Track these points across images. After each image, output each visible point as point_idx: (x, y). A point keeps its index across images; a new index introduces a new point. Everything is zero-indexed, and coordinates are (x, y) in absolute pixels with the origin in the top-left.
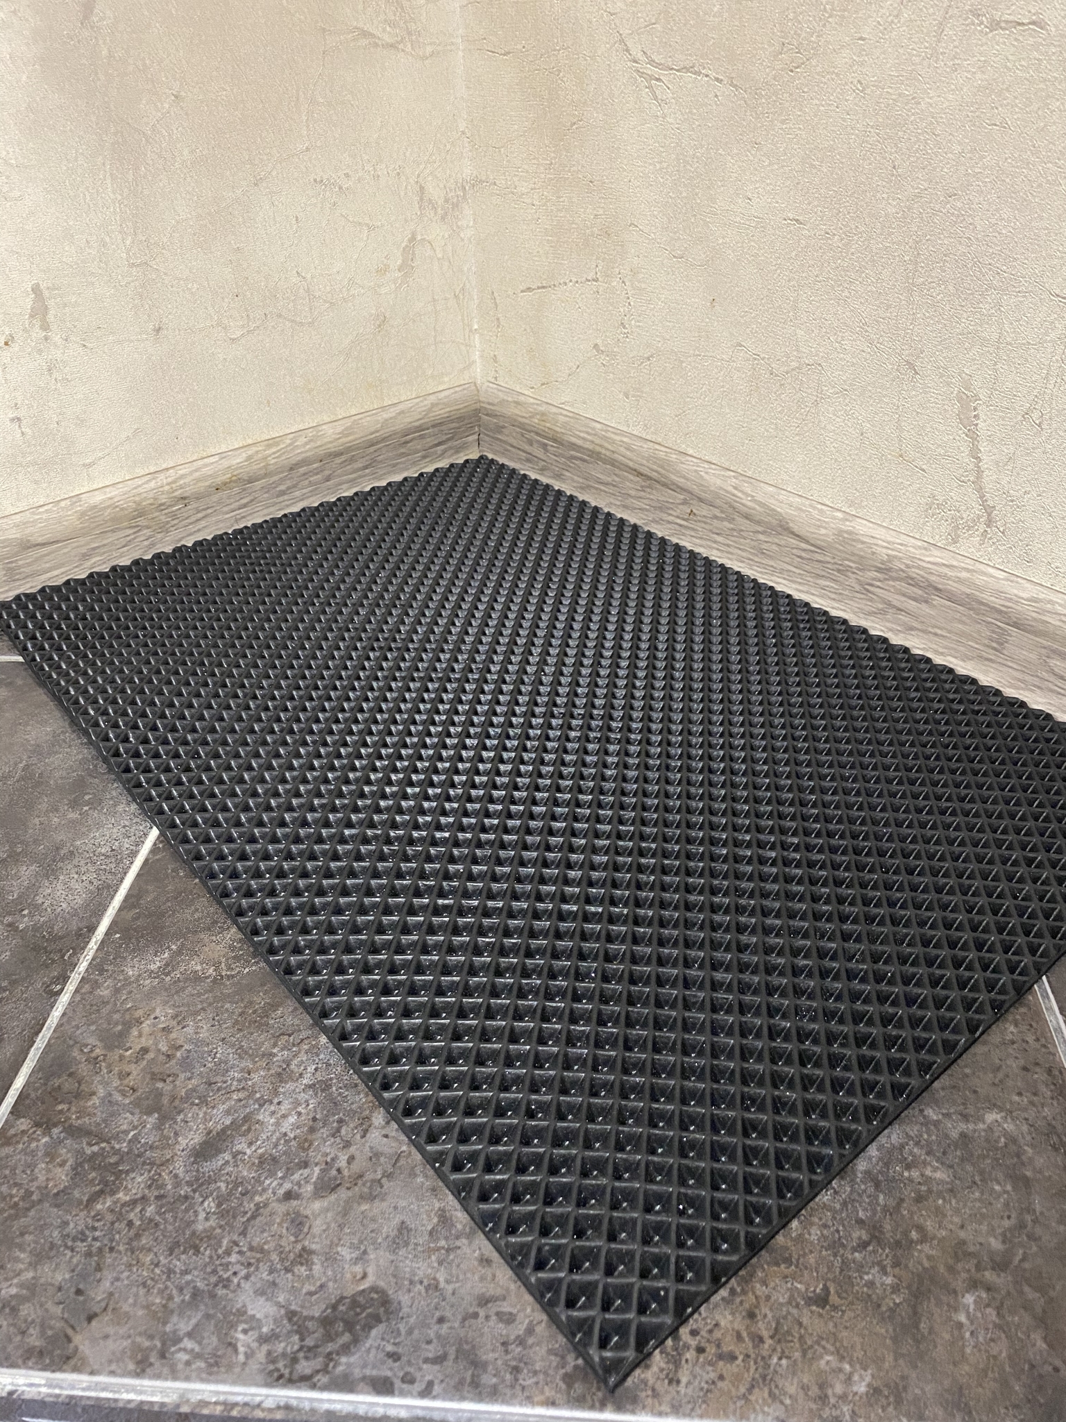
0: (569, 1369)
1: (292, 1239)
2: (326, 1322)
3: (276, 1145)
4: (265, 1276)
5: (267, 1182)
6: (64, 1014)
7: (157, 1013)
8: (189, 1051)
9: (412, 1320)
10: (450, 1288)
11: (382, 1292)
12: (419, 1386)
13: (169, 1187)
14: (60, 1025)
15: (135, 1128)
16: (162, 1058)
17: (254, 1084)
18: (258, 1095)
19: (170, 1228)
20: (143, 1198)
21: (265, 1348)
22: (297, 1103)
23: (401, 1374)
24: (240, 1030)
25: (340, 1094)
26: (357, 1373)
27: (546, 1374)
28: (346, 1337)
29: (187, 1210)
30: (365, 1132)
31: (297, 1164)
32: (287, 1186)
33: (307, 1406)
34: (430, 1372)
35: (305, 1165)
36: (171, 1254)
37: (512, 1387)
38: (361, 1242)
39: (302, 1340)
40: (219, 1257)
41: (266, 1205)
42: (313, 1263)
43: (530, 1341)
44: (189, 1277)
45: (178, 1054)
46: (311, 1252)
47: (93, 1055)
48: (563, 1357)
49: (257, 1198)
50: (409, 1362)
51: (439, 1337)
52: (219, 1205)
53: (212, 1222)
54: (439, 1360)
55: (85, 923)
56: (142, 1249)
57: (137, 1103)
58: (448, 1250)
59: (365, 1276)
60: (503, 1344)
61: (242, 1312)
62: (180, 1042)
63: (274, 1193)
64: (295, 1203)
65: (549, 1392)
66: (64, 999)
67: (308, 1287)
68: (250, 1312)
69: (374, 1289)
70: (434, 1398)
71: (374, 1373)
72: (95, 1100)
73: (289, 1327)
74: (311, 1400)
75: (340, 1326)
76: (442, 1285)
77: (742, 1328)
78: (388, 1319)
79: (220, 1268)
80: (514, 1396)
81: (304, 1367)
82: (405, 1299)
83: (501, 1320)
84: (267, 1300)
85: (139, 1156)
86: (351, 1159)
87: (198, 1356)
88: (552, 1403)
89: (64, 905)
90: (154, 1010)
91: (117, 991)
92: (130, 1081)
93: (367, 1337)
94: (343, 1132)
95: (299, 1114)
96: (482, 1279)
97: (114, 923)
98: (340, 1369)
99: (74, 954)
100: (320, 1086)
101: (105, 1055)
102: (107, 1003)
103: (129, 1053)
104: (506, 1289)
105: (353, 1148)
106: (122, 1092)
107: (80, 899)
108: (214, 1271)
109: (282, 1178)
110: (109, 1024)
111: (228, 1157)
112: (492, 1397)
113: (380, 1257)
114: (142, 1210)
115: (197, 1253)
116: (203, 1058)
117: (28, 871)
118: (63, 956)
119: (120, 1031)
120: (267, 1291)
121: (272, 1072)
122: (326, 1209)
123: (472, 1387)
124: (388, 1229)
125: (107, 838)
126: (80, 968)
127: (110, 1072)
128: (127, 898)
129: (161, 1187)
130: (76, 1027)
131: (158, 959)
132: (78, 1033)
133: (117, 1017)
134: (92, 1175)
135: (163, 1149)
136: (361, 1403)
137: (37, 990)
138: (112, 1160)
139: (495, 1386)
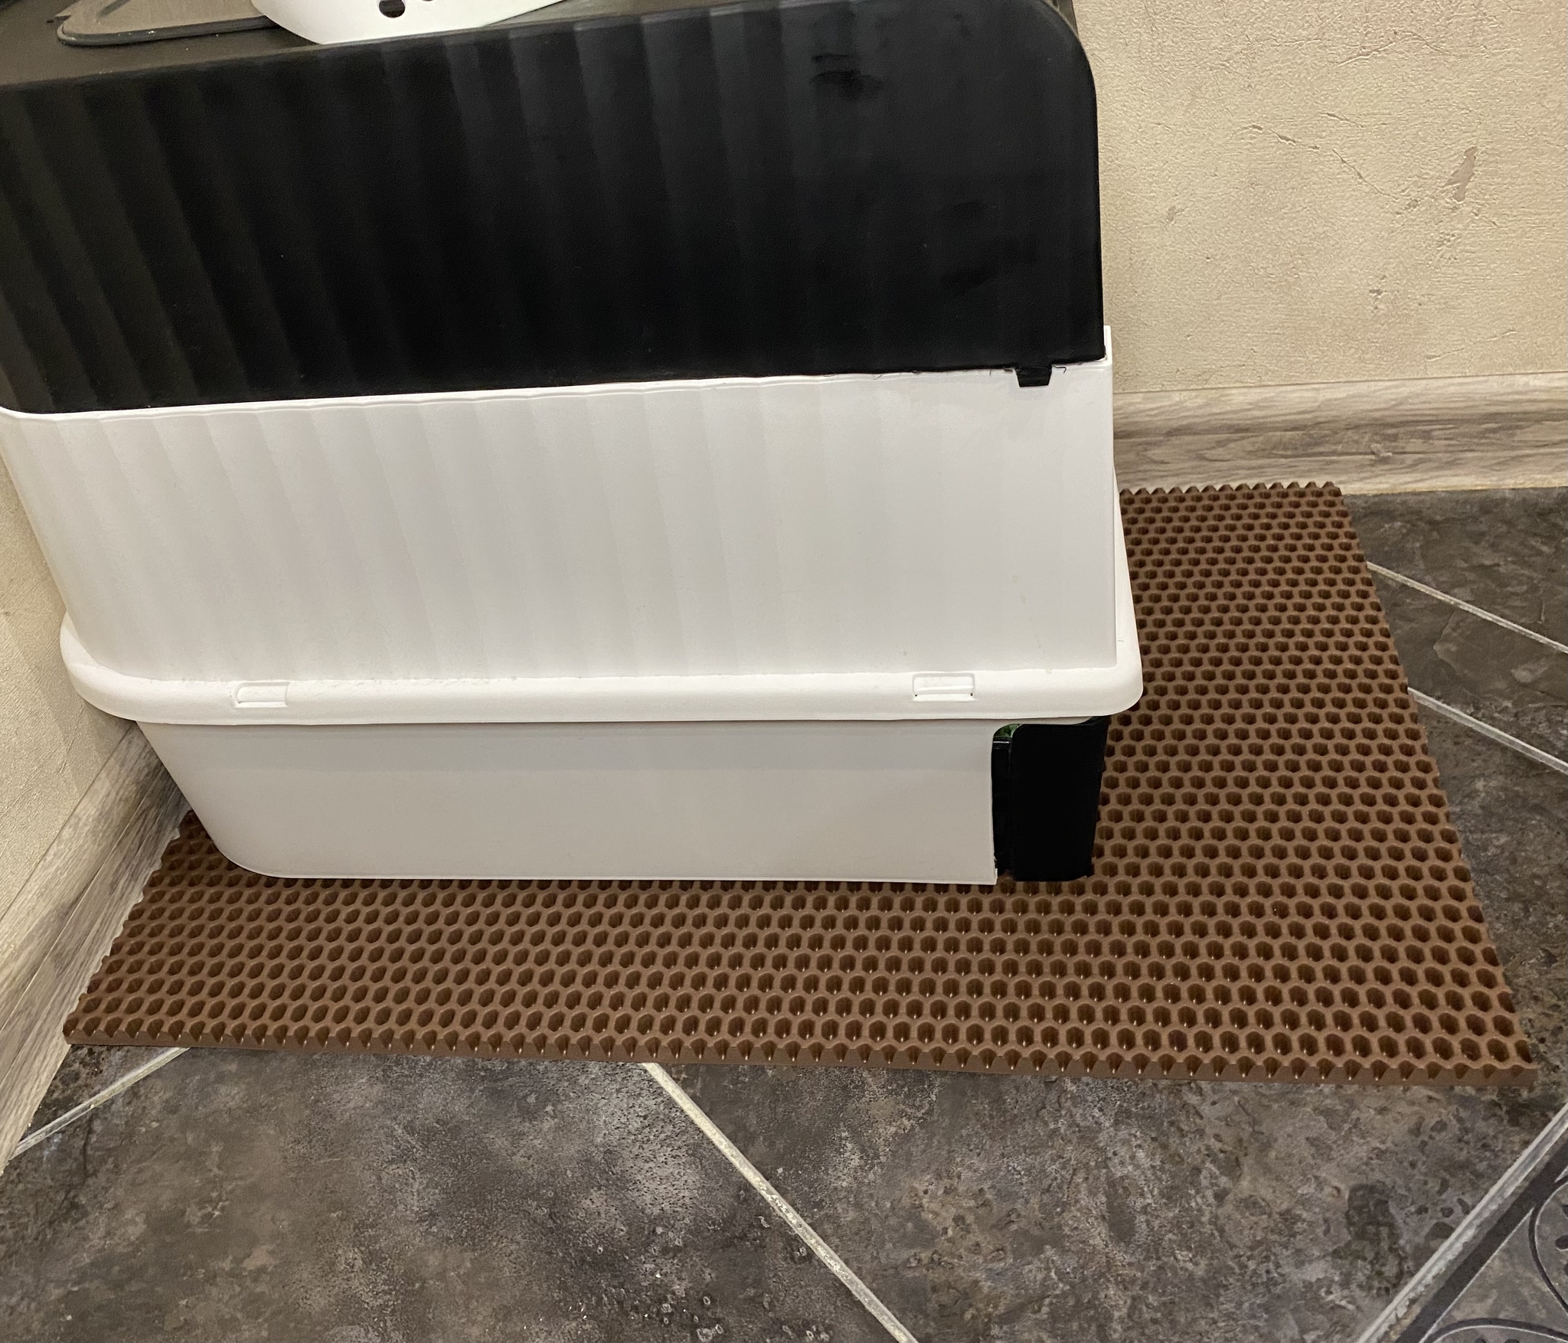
0: (1506, 1118)
1: (1265, 1217)
2: (1361, 1235)
3: (1160, 1180)
4: (1286, 1253)
5: (1193, 1204)
6: (847, 1262)
7: (921, 1188)
8: (993, 1187)
10: (1389, 1144)
11: (1361, 1187)
12: (1458, 1209)
13: (1139, 1274)
14: (858, 1273)
15: (1048, 1269)
16: (981, 1211)
17: (1079, 1162)
18: (1092, 1164)
19: (1183, 1295)
20: (1134, 1299)
21: (1353, 1286)
22: (1125, 1142)
23: (1440, 1214)
25: (1143, 1108)
27: (1501, 1132)
28: (1384, 1231)
29: (1175, 1274)
31: (1192, 1175)
32: (1209, 1193)
33: (1421, 1289)
34: (1450, 1197)
35: (1197, 1170)
36: (1212, 1307)
37: (1497, 1156)
38: (1305, 1175)
39: (1365, 1259)
40: (1241, 1274)
41: (1217, 1217)
42: (1300, 1216)
43: (1468, 1125)
44: (1247, 1305)
45: (989, 1196)
46: (1288, 1211)
47: (925, 1261)
49: (1205, 1219)
50: (1435, 1204)
51: (1425, 1174)
52: (1189, 1249)
53: (1203, 1263)
54: (1444, 1185)
55: (732, 1191)
56: (1189, 1325)
57: (1018, 1254)
58: (1355, 1126)
59: (1338, 1190)
60: (1460, 1140)
61: (1308, 1285)
62: (976, 1188)
63: (1208, 1206)
64: (1230, 1197)
65: (1517, 1139)
66: (823, 1252)
67: (1320, 1231)
68: (1313, 1280)
69: (1354, 1190)
70: (1474, 1207)
71: (1427, 1230)
72: (986, 1286)
73: (1346, 1262)
74: (1420, 1282)
75: (1371, 1229)
76: (1383, 1147)
77: (1540, 1010)
78: (1389, 1197)
79: (1254, 1280)
80: (1505, 1160)
81: (1390, 1269)
82: (1378, 1176)
83: (1440, 1131)
84: (1310, 1263)
85: (1084, 1279)
86: (1217, 1137)
87: (1328, 1335)
88: (1526, 1144)
89: (687, 1193)
90: (913, 1189)
91: (858, 1206)
92: (987, 1246)
93: (1393, 1217)
96: (1396, 1121)
97: (759, 1166)
98: (1408, 1248)
99: (768, 1218)
100: (1122, 1117)
101: (935, 1252)
102: (867, 1220)
103: (950, 1233)
104: (1416, 1113)
105: (1208, 1130)
106: (992, 1261)
107: (692, 1176)
108: (1254, 1285)
109: (1197, 1192)
110: (897, 1231)
111: (1143, 1218)
112: (1496, 1172)
113: (1328, 1171)
114: (1147, 1306)
115: (1226, 1287)
116: (1012, 1180)
117: (595, 1201)
118: (761, 1227)
119: (915, 1227)
120: (1301, 1259)
121: (1075, 1140)
122: (1254, 1180)
123: (1480, 1181)
124: (1307, 1151)
125: (619, 1113)
126: (794, 1222)
127: (960, 1257)
128: (733, 1138)
129: (1133, 1281)
130: (874, 1258)
131: (847, 1154)
132: (883, 1260)
133: (893, 1221)
134: (1075, 1326)
135: (1091, 1260)
136: (1444, 1252)
137: (788, 1269)
138: (1071, 1302)
139: (1489, 1166)
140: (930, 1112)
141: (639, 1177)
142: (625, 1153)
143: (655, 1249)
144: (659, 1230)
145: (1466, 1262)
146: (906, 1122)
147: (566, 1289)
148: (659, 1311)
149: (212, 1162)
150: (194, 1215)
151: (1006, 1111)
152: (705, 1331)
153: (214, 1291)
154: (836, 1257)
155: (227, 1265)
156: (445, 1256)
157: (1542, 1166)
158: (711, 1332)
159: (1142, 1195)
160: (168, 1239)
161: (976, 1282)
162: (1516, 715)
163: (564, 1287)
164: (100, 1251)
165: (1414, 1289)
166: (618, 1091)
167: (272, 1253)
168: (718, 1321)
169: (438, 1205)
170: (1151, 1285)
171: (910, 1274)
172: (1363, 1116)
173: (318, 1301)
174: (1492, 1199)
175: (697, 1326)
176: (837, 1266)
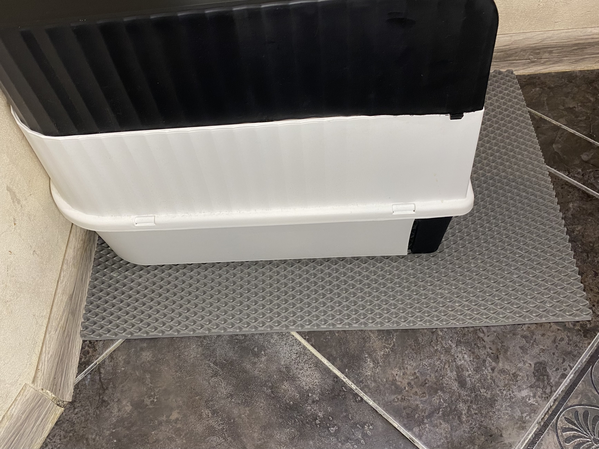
0: (583, 335)
1: (508, 375)
2: (538, 380)
3: (473, 365)
4: (515, 388)
5: (484, 373)
6: (374, 401)
7: (395, 373)
8: (419, 371)
9: (550, 360)
10: (546, 347)
11: (538, 363)
12: (569, 368)
13: (469, 398)
14: (379, 404)
15: (440, 399)
16: (416, 380)
17: (446, 360)
18: (450, 361)
19: (484, 404)
20: (468, 407)
21: (537, 397)
22: (460, 352)
23: (563, 370)
24: (420, 353)
25: (465, 339)
26: (557, 380)
27: (581, 340)
28: (545, 377)
29: (481, 397)
30: (483, 340)
31: (483, 362)
32: (489, 369)
33: (558, 396)
34: (566, 364)
35: (484, 361)
36: (493, 408)
37: (580, 349)
38: (519, 360)
39: (540, 388)
40: (502, 396)
41: (492, 377)
42: (519, 374)
43: (571, 338)
44: (504, 406)
45: (418, 375)
46: (515, 373)
47: (400, 399)
48: (579, 334)
49: (489, 378)
50: (561, 367)
51: (558, 357)
52: (484, 388)
53: (489, 393)
54: (564, 360)
55: (332, 379)
56: (486, 414)
57: (430, 395)
58: (535, 341)
59: (530, 364)
60: (568, 344)
61: (523, 398)
62: (413, 372)
63: (489, 373)
64: (496, 369)
65: (586, 342)
66: (366, 398)
67: (525, 379)
68: (524, 396)
69: (535, 364)
70: (573, 367)
71: (559, 376)
72: (421, 406)
73: (534, 389)
74: (557, 394)
75: (541, 377)
76: (544, 348)
78: (546, 365)
79: (506, 397)
80: (583, 350)
81: (548, 391)
82: (542, 359)
83: (562, 341)
84: (523, 390)
85: (452, 401)
86: (490, 348)
87: (529, 414)
88: (589, 343)
89: (316, 381)
90: (392, 374)
91: (375, 381)
92: (419, 392)
93: (548, 373)
94: (480, 346)
95: (465, 353)
96: (548, 338)
97: (339, 369)
98: (553, 383)
99: (346, 387)
100: (459, 343)
101: (403, 396)
102: (379, 386)
103: (407, 389)
104: (554, 335)
105: (487, 346)
106: (422, 397)
107: (317, 374)
108: (505, 399)
109: (485, 369)
110: (389, 389)
111: (469, 379)
112: (580, 354)
113: (527, 358)
114: (473, 409)
115: (497, 401)
116: (424, 369)
117: (286, 385)
118: (344, 391)
119: (395, 387)
120: (520, 389)
121: (444, 353)
122: (503, 363)
123: (575, 357)
124: (520, 351)
125: (288, 352)
126: (354, 388)
127: (411, 397)
128: (328, 359)
129: (468, 401)
130: (383, 399)
131: (369, 363)
132: (386, 399)
133: (387, 386)
134: (451, 417)
135: (454, 394)
136: (565, 383)
137: (355, 405)
138: (449, 409)
139: (578, 352)
140: (394, 345)
141: (299, 376)
142: (293, 367)
143: (310, 401)
144: (310, 395)
145: (571, 386)
146: (386, 350)
147: (283, 418)
148: (315, 423)
149: (148, 381)
150: (147, 401)
151: (419, 343)
152: (332, 428)
153: (163, 428)
154: (370, 399)
155: (164, 418)
156: (239, 409)
157: (594, 351)
158: (334, 429)
159: (468, 371)
160: (141, 411)
161: (417, 405)
162: (583, 175)
163: (282, 417)
164: (118, 417)
165: (556, 396)
166: (285, 344)
167: (179, 413)
168: (336, 425)
169: (232, 392)
170: (473, 401)
171: (396, 404)
172: (537, 337)
173: (200, 428)
174: (579, 364)
175: (329, 427)
176: (371, 403)
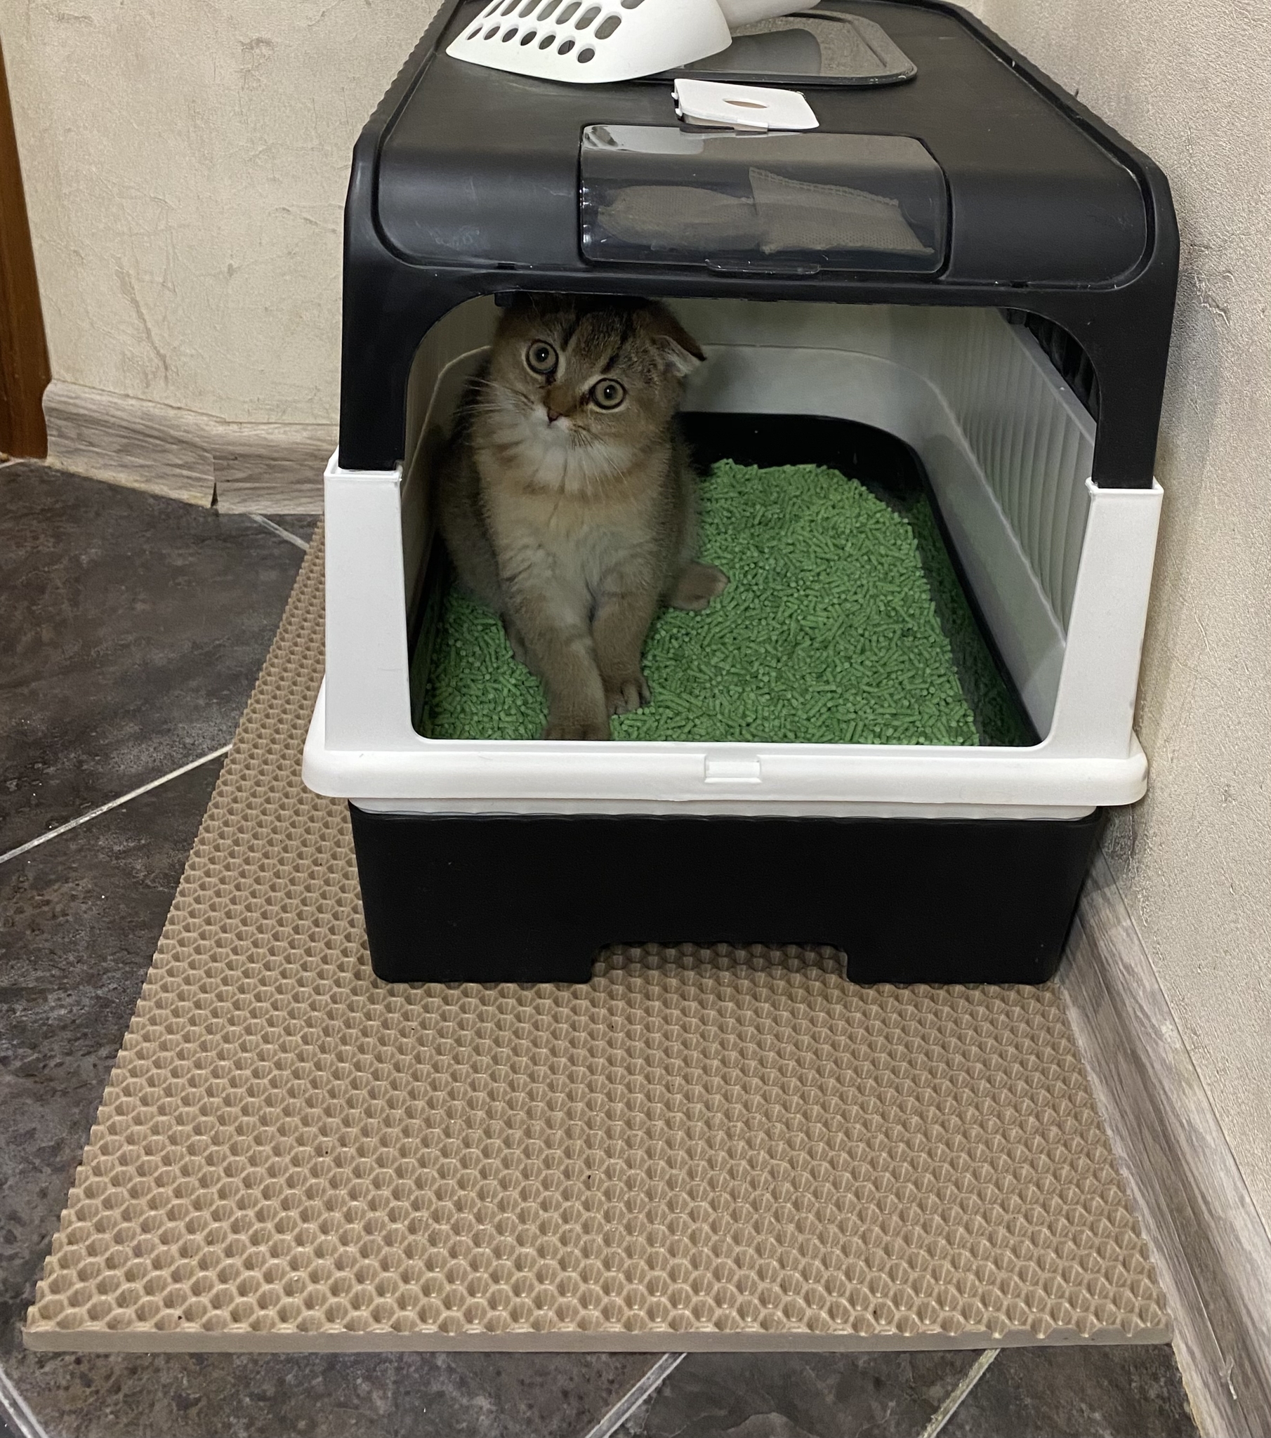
8: (67, 921)
14: (28, 851)
17: (70, 973)
18: (65, 981)
24: (108, 928)
30: (89, 1053)
31: (31, 1043)
32: (10, 1053)
35: (34, 1047)
45: (60, 919)
48: (6, 1291)
55: (118, 789)
58: (35, 1168)
62: (70, 911)
66: (51, 835)
76: (5, 1187)
86: (61, 1064)
89: (122, 768)
90: (83, 878)
91: (80, 850)
92: (18, 917)
94: (78, 1043)
95: (71, 1011)
96: (29, 1202)
97: (133, 800)
99: (90, 807)
101: (26, 890)
102: (66, 855)
103: (38, 898)
105: (68, 1059)
107: (135, 770)
109: (13, 1045)
110: (51, 870)
117: (131, 728)
118: (81, 805)
122: (9, 1085)
124: (23, 1127)
126: (80, 820)
131: (125, 844)
133: (60, 868)
137: (44, 818)
141: (144, 746)
143: (84, 757)
144: (98, 758)
146: (143, 874)
147: (70, 723)
148: (38, 763)
154: (43, 841)
155: (141, 597)
156: (114, 673)
159: (25, 1010)
160: (169, 574)
164: (170, 555)
167: (143, 610)
169: (152, 665)
171: (14, 878)
172: (43, 1177)
175: (20, 780)
